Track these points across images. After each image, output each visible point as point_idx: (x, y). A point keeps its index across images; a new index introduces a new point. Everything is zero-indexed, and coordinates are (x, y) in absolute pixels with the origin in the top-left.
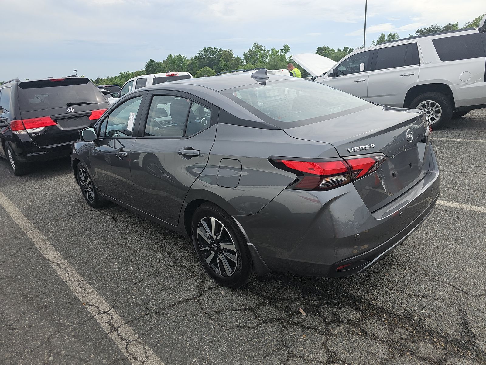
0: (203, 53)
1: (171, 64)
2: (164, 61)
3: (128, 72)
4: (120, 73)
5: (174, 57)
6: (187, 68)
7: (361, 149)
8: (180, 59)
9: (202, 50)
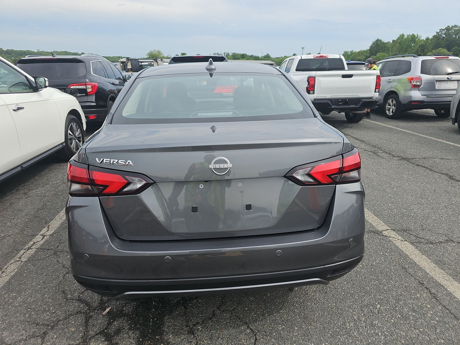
0: (443, 32)
1: (400, 44)
2: (393, 41)
3: (352, 51)
4: (344, 52)
5: (406, 36)
6: (418, 49)
7: (112, 162)
8: (413, 38)
9: (444, 28)
